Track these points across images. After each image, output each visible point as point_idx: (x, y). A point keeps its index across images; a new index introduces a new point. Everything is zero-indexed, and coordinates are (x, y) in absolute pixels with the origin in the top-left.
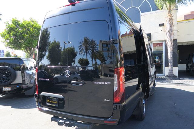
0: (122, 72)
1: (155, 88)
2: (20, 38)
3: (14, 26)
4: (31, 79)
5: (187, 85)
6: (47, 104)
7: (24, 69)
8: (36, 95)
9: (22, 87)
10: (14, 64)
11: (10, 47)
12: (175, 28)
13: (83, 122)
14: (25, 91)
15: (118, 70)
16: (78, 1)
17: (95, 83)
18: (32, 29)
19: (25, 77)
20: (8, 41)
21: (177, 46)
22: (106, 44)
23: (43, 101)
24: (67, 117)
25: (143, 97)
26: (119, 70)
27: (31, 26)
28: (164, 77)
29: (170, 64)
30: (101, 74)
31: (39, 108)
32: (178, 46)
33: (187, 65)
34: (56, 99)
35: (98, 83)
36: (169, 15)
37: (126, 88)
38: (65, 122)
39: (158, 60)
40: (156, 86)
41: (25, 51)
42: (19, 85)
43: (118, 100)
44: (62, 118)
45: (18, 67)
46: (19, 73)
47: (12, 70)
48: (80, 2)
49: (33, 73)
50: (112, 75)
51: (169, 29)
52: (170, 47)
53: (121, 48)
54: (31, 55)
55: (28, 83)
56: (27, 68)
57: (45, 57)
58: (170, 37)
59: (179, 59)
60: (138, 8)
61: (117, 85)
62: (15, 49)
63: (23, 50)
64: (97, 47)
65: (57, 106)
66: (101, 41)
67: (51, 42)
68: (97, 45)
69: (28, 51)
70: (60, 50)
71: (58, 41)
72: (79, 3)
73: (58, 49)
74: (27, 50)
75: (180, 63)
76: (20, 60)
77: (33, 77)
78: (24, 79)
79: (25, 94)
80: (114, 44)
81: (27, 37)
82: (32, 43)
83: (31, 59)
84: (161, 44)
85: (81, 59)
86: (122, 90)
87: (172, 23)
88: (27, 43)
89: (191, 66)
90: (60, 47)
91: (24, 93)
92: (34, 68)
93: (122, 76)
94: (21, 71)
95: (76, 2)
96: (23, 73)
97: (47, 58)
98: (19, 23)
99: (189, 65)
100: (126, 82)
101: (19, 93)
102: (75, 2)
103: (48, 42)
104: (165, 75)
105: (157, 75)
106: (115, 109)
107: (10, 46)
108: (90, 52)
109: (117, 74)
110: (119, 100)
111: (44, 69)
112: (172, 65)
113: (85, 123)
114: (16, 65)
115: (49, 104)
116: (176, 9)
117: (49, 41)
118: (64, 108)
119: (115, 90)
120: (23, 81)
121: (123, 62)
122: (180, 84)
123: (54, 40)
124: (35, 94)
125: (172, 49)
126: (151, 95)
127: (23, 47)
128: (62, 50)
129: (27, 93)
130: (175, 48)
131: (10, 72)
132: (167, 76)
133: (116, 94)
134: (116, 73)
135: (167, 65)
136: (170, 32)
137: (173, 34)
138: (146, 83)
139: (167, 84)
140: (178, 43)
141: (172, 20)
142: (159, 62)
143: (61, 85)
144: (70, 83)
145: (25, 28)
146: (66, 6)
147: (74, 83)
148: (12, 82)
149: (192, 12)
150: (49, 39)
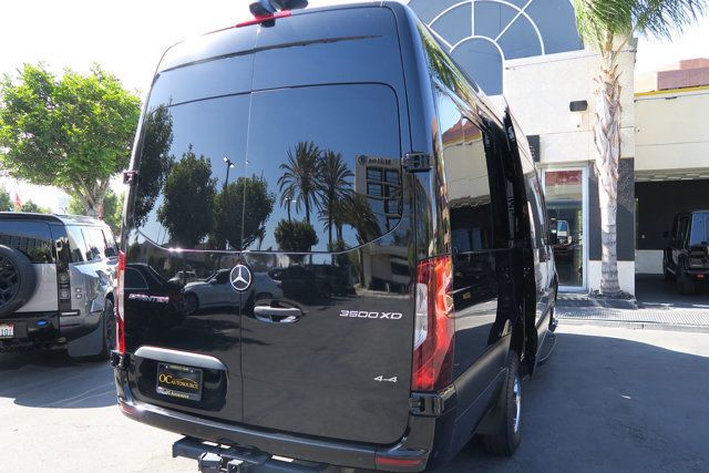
0: (444, 275)
1: (554, 336)
2: (53, 138)
3: (30, 92)
4: (94, 296)
5: (666, 327)
6: (160, 390)
7: (68, 256)
8: (116, 358)
9: (57, 327)
10: (28, 239)
11: (11, 173)
12: (625, 118)
13: (290, 460)
14: (68, 339)
15: (431, 268)
16: (283, 9)
17: (345, 313)
18: (98, 108)
19: (68, 288)
20: (7, 150)
21: (633, 187)
22: (380, 170)
23: (144, 381)
24: (235, 441)
25: (514, 368)
26: (434, 266)
27: (97, 96)
28: (585, 296)
29: (605, 250)
30: (363, 279)
31: (126, 406)
32: (638, 185)
33: (668, 257)
34: (195, 373)
35: (354, 314)
36: (606, 72)
37: (456, 333)
38: (226, 460)
39: (564, 234)
40: (558, 330)
41: (68, 191)
42: (47, 317)
43: (427, 378)
44: (216, 445)
45: (44, 248)
46: (48, 271)
47: (22, 261)
48: (293, 12)
49: (99, 272)
50: (404, 285)
51: (604, 122)
52: (608, 188)
53: (442, 184)
54: (91, 207)
55: (83, 310)
56: (78, 251)
57: (153, 215)
58: (609, 149)
59: (640, 232)
60: (494, 42)
61: (426, 323)
62: (33, 181)
63: (59, 186)
64: (347, 179)
65: (197, 397)
66: (363, 159)
67: (178, 160)
68: (349, 173)
69: (82, 191)
70: (211, 191)
71: (202, 157)
72: (290, 15)
73: (203, 185)
74: (76, 186)
75: (642, 245)
76: (53, 223)
77: (99, 288)
78: (64, 295)
79: (66, 350)
80: (417, 171)
81: (78, 136)
82: (96, 161)
83: (92, 220)
84: (571, 176)
85: (283, 221)
86: (444, 342)
87: (615, 99)
88: (78, 160)
89: (681, 258)
90: (211, 177)
91: (66, 347)
92: (102, 255)
93: (442, 292)
94: (53, 267)
95: (279, 12)
96: (62, 270)
97: (161, 218)
98: (51, 82)
99: (676, 254)
100: (457, 314)
101: (44, 348)
102: (275, 14)
103: (165, 158)
104: (586, 291)
105: (560, 288)
106: (418, 411)
107: (13, 170)
108: (320, 200)
109: (425, 282)
110: (433, 380)
111: (147, 257)
112: (614, 252)
113: (297, 462)
114: (35, 242)
115: (167, 393)
116: (631, 49)
117: (170, 154)
118: (225, 409)
119: (417, 344)
120: (61, 302)
121: (447, 238)
122: (643, 324)
123: (187, 150)
124: (115, 354)
125: (615, 195)
126: (540, 364)
127: (65, 174)
128: (219, 189)
129: (75, 348)
130: (626, 190)
131: (13, 269)
132: (596, 294)
133: (421, 356)
134: (420, 277)
135: (596, 254)
136: (609, 135)
137: (620, 140)
138: (523, 319)
139: (596, 324)
140: (637, 172)
141: (617, 89)
142: (570, 241)
143: (208, 321)
144: (249, 311)
145: (73, 102)
146: (238, 26)
147: (264, 314)
148: (20, 305)
149: (683, 63)
150: (167, 147)
